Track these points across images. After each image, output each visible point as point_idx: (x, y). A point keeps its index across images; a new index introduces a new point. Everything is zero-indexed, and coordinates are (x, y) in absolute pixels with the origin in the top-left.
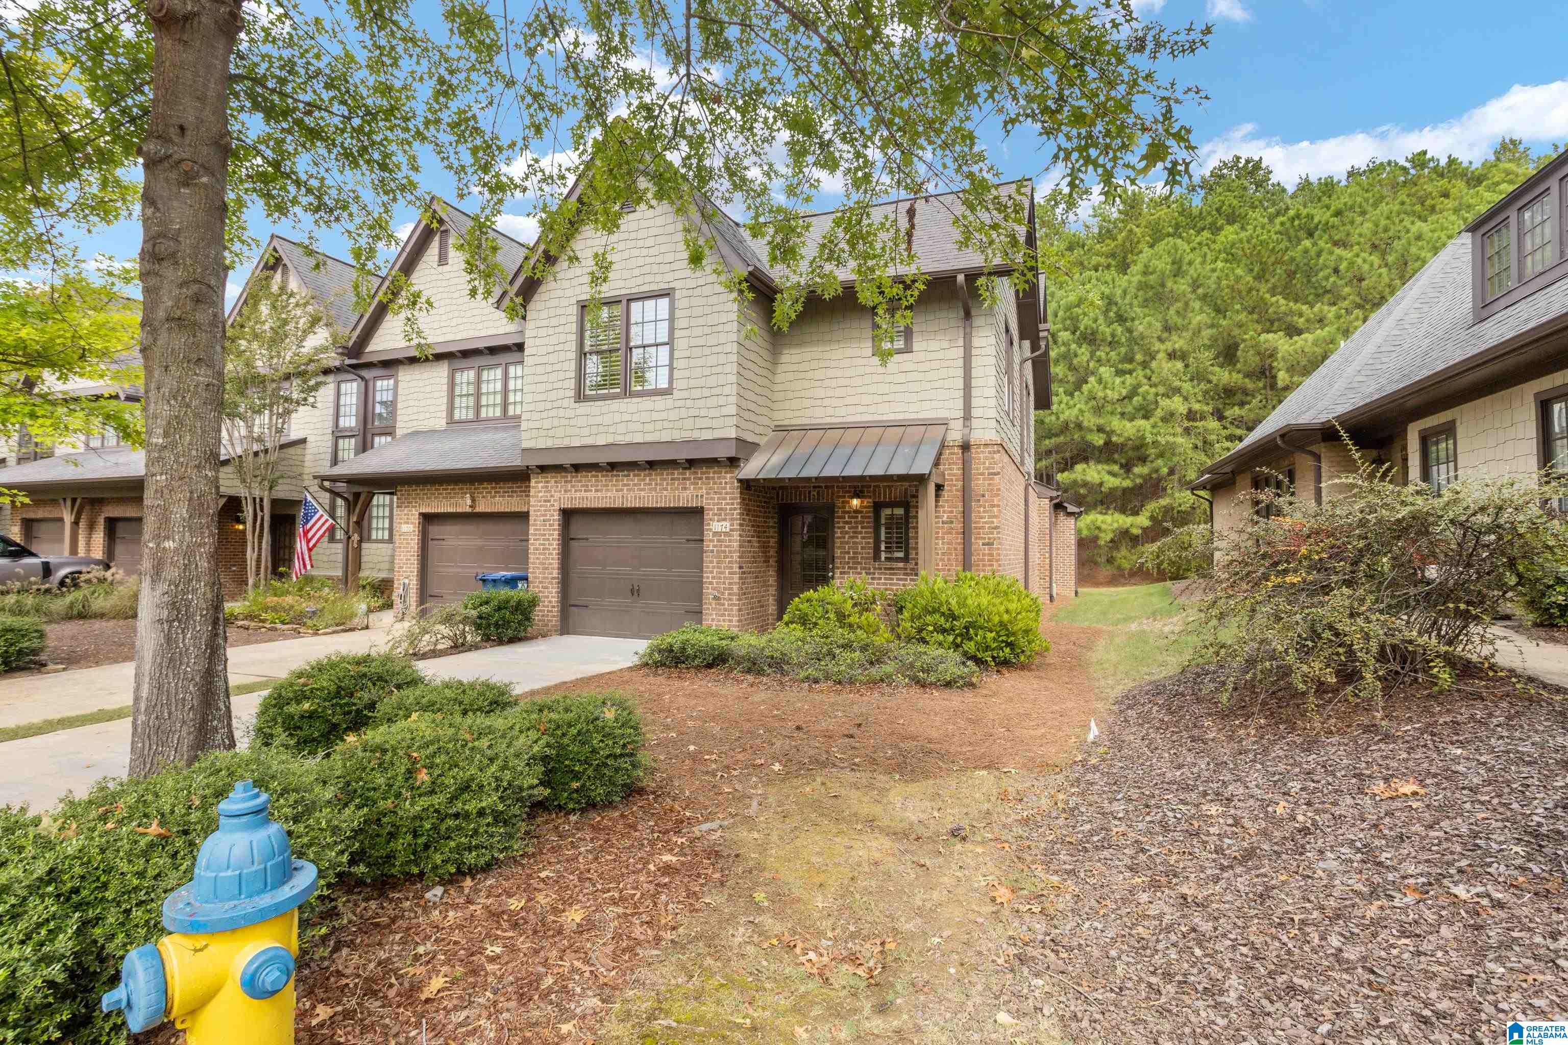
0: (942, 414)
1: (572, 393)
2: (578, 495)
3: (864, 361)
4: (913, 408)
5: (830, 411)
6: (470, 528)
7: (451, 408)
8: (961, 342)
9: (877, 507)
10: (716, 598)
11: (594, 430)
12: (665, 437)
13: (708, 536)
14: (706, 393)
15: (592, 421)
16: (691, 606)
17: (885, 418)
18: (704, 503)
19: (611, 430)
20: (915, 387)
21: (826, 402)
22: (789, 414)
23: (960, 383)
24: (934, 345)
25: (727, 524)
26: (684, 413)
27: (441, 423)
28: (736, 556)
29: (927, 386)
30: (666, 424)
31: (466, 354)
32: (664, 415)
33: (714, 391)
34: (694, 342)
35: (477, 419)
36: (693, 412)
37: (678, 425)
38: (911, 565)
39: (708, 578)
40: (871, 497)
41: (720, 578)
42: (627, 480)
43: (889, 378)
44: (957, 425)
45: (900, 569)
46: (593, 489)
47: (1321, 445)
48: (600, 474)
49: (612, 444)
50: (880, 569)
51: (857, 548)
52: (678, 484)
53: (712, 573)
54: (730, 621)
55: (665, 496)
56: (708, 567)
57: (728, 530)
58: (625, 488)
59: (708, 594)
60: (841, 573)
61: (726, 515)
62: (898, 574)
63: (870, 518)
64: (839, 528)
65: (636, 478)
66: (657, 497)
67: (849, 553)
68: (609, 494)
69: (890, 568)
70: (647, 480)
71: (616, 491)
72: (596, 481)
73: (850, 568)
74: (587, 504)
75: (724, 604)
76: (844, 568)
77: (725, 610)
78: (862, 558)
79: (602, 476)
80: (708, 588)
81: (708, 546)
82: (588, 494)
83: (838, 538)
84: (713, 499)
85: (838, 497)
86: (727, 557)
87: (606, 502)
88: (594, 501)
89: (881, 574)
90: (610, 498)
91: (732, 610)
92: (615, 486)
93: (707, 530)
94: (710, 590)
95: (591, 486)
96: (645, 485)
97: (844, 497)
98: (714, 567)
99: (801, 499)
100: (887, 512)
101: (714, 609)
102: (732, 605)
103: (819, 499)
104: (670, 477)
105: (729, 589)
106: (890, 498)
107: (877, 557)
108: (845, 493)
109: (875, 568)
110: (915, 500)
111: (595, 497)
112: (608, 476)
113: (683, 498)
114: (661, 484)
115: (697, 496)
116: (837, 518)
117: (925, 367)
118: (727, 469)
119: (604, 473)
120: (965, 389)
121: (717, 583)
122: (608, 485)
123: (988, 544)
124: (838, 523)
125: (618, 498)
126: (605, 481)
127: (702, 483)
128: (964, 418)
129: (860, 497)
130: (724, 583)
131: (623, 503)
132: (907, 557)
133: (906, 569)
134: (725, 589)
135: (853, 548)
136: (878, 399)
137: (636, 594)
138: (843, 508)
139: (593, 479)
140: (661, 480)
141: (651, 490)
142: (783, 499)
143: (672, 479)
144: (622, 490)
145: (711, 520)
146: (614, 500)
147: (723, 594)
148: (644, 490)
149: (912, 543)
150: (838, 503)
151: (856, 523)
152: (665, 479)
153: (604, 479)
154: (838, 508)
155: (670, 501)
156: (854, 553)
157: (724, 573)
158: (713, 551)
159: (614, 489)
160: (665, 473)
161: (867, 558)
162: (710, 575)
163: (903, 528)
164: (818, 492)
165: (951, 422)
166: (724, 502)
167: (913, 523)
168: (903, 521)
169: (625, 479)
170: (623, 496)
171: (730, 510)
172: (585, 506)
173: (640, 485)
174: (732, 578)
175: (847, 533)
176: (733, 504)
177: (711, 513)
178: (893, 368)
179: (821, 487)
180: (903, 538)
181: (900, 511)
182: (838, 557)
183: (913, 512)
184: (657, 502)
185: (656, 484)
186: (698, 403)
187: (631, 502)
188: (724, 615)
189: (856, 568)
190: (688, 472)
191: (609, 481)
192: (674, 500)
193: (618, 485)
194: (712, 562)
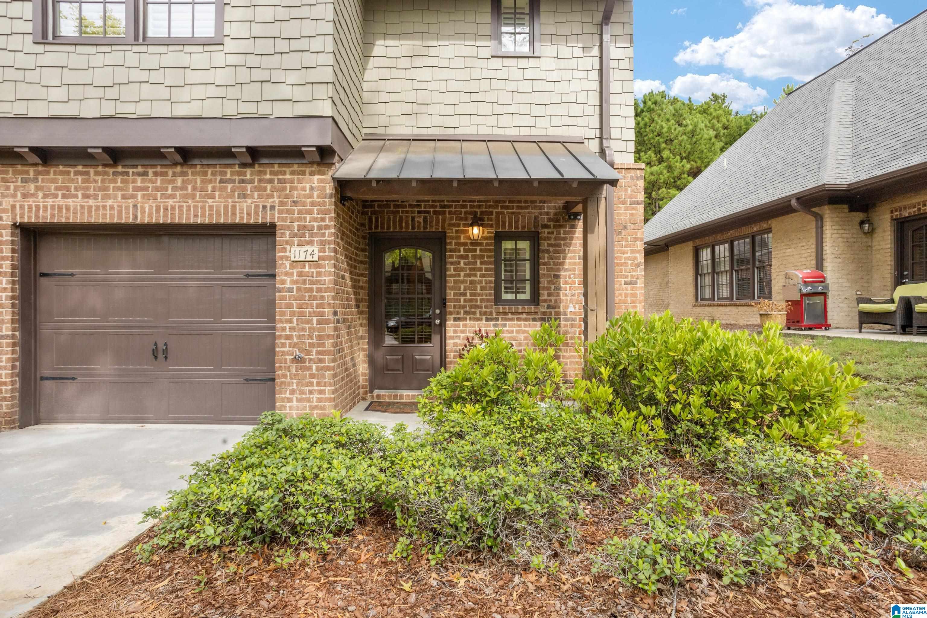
0: (576, 133)
1: (29, 27)
2: (50, 201)
3: (482, 63)
4: (543, 122)
5: (437, 120)
8: (595, 51)
9: (499, 237)
10: (297, 360)
11: (76, 93)
13: (282, 266)
14: (282, 45)
15: (70, 77)
16: (259, 371)
17: (508, 132)
18: (276, 217)
19: (111, 93)
20: (544, 98)
21: (432, 109)
22: (383, 120)
23: (595, 99)
24: (565, 51)
25: (315, 249)
26: (244, 75)
28: (328, 297)
29: (556, 98)
30: (212, 91)
32: (208, 77)
33: (296, 45)
36: (258, 75)
37: (232, 93)
38: (543, 308)
39: (284, 329)
40: (491, 226)
41: (303, 330)
42: (143, 181)
43: (512, 86)
44: (594, 146)
45: (528, 313)
46: (80, 194)
47: (826, 207)
48: (92, 171)
49: (111, 117)
50: (505, 313)
51: (476, 288)
52: (233, 190)
53: (290, 321)
54: (321, 392)
55: (211, 207)
56: (283, 314)
57: (316, 258)
58: (140, 194)
59: (284, 354)
60: (455, 319)
61: (311, 236)
62: (526, 320)
63: (490, 251)
64: (452, 263)
65: (159, 178)
66: (196, 207)
67: (465, 294)
68: (109, 202)
69: (517, 313)
70: (179, 181)
71: (124, 197)
72: (84, 181)
73: (466, 313)
74: (67, 218)
75: (310, 369)
76: (458, 313)
77: (312, 376)
78: (481, 301)
79: (97, 173)
80: (284, 345)
81: (283, 282)
82: (71, 202)
83: (451, 276)
84: (291, 212)
85: (450, 225)
86: (315, 298)
87: (104, 215)
88: (82, 213)
89: (506, 319)
90: (112, 208)
91: (323, 376)
92: (120, 189)
93: (282, 258)
94: (287, 349)
95: (76, 189)
96: (175, 189)
97: (459, 225)
98: (293, 314)
99: (401, 227)
100: (508, 245)
101: (296, 376)
102: (322, 369)
103: (425, 228)
104: (218, 178)
105: (319, 345)
106: (517, 227)
107: (498, 299)
108: (466, 219)
109: (498, 313)
110: (546, 230)
111: (82, 207)
112: (105, 173)
113: (241, 209)
114: (202, 189)
115: (264, 207)
116: (451, 251)
117: (554, 76)
118: (315, 168)
119: (100, 169)
120: (601, 106)
121: (299, 337)
122: (106, 189)
123: (631, 283)
124: (451, 257)
125: (127, 208)
126: (103, 181)
127: (273, 189)
128: (601, 138)
129: (479, 225)
130: (311, 337)
131: (136, 217)
132: (535, 299)
133: (536, 313)
134: (311, 345)
135: (469, 288)
136: (499, 109)
137: (161, 356)
138: (459, 238)
139: (80, 178)
140: (202, 182)
141: (185, 197)
142: (377, 227)
143: (221, 182)
144: (133, 197)
145: (287, 243)
146: (120, 212)
147: (308, 353)
148: (172, 197)
149: (544, 282)
150: (451, 232)
151: (474, 257)
152: (210, 181)
153: (99, 178)
154: (452, 238)
155: (219, 214)
156: (471, 294)
157: (309, 322)
158: (290, 290)
159: (119, 194)
160: (210, 171)
161: (488, 301)
162: (288, 326)
163: (528, 265)
164: (425, 219)
165: (586, 141)
166: (308, 217)
167: (545, 258)
168: (527, 256)
169: (139, 179)
170: (135, 206)
171: (320, 228)
172: (63, 220)
173: (167, 190)
174: (324, 330)
175: (462, 269)
176: (323, 220)
177: (288, 233)
178: (517, 74)
179: (429, 212)
180: (528, 277)
181: (524, 245)
182: (451, 300)
183: (544, 245)
184: (196, 216)
185: (194, 189)
186: (267, 62)
187: (150, 215)
188: (312, 384)
189: (474, 313)
190: (248, 171)
191: (111, 181)
192: (226, 214)
193: (127, 189)
194: (290, 306)
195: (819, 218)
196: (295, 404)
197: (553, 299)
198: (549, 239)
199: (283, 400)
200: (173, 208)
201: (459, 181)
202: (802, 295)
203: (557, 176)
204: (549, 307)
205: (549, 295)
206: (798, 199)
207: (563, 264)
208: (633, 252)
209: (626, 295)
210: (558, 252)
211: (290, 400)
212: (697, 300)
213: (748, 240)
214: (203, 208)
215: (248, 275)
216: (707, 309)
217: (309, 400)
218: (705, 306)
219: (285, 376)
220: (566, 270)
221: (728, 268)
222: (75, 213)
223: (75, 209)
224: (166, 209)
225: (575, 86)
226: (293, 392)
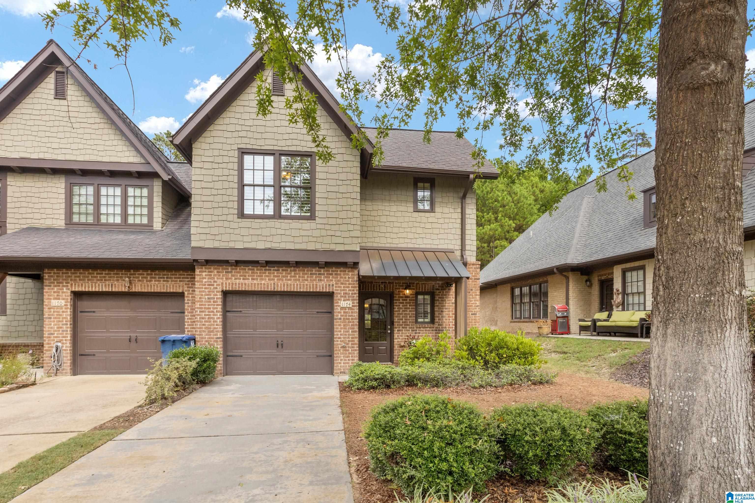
0: (451, 247)
1: (236, 211)
2: (238, 281)
3: (410, 214)
4: (436, 242)
5: (389, 240)
6: (123, 303)
7: (69, 213)
8: (459, 210)
9: (417, 294)
10: (343, 347)
11: (255, 238)
12: (311, 247)
13: (337, 310)
14: (339, 221)
15: (252, 232)
16: (321, 352)
17: (421, 247)
18: (334, 289)
19: (269, 239)
20: (437, 231)
21: (387, 235)
23: (459, 231)
24: (446, 210)
25: (350, 302)
26: (324, 233)
27: (61, 223)
28: (356, 321)
29: (443, 231)
30: (311, 239)
31: (85, 173)
32: (309, 233)
33: (345, 221)
34: (329, 189)
35: (97, 223)
36: (330, 233)
37: (320, 240)
38: (436, 325)
39: (338, 335)
40: (414, 289)
41: (346, 335)
42: (277, 273)
43: (422, 225)
44: (458, 253)
45: (430, 328)
46: (250, 278)
47: (570, 273)
48: (255, 269)
49: (270, 249)
50: (420, 328)
51: (407, 317)
52: (316, 277)
53: (340, 331)
54: (353, 360)
55: (307, 285)
56: (337, 328)
57: (351, 306)
58: (276, 278)
59: (338, 344)
60: (398, 331)
61: (349, 297)
62: (429, 330)
63: (413, 300)
64: (396, 306)
65: (284, 272)
66: (300, 285)
67: (402, 319)
68: (263, 282)
69: (425, 327)
70: (293, 274)
71: (269, 280)
72: (252, 273)
73: (403, 328)
74: (245, 288)
75: (348, 350)
76: (399, 328)
77: (350, 353)
78: (410, 322)
79: (257, 270)
80: (338, 341)
81: (337, 316)
82: (246, 281)
83: (396, 311)
84: (341, 287)
85: (396, 289)
86: (350, 322)
87: (261, 287)
88: (251, 286)
89: (420, 330)
90: (264, 284)
91: (354, 353)
92: (268, 276)
93: (337, 306)
94: (339, 342)
95: (248, 276)
96: (291, 277)
97: (399, 289)
98: (341, 328)
99: (374, 289)
100: (420, 297)
101: (342, 353)
102: (354, 350)
103: (385, 290)
104: (310, 273)
105: (352, 341)
106: (425, 290)
107: (416, 322)
108: (403, 286)
109: (417, 328)
110: (438, 291)
111: (252, 284)
112: (262, 270)
113: (320, 286)
114: (303, 277)
115: (329, 285)
116: (396, 300)
117: (441, 221)
118: (350, 269)
119: (259, 268)
120: (462, 235)
121: (344, 338)
122: (262, 276)
123: (474, 314)
124: (396, 303)
125: (271, 284)
126: (260, 273)
127: (333, 277)
128: (462, 250)
129: (409, 289)
130: (349, 338)
131: (275, 288)
132: (433, 321)
133: (433, 327)
134: (349, 341)
135: (404, 317)
136: (416, 236)
137: (280, 346)
138: (400, 294)
139: (250, 272)
140: (303, 274)
141: (296, 280)
142: (363, 289)
143: (311, 274)
144: (274, 280)
145: (339, 300)
146: (268, 286)
147: (348, 344)
148: (290, 280)
149: (436, 314)
150: (396, 292)
151: (406, 303)
152: (306, 274)
153: (259, 272)
154: (397, 294)
155: (310, 288)
156: (405, 319)
157: (348, 332)
158: (340, 319)
159: (267, 278)
160: (306, 270)
161: (413, 322)
162: (339, 333)
163: (429, 306)
164: (385, 286)
165: (455, 251)
166: (347, 289)
167: (437, 303)
168: (429, 302)
169: (276, 272)
170: (274, 284)
171: (352, 294)
172: (244, 289)
173: (287, 277)
174: (354, 335)
175: (401, 308)
176: (353, 290)
177: (339, 296)
178: (424, 220)
179: (386, 283)
180: (429, 311)
181: (428, 297)
182: (396, 322)
183: (437, 298)
184: (300, 288)
185: (299, 277)
186: (334, 228)
187: (281, 287)
188: (349, 357)
189: (406, 328)
190: (322, 270)
191: (263, 273)
192: (313, 287)
193: (271, 276)
194: (340, 325)
195: (567, 278)
196: (342, 364)
197: (441, 321)
198: (439, 295)
199: (337, 363)
200: (291, 285)
201: (409, 277)
202: (558, 317)
203: (447, 276)
204: (439, 325)
205: (439, 320)
206: (557, 269)
207: (445, 306)
208: (475, 301)
209: (472, 320)
210: (443, 301)
211: (340, 363)
212: (512, 319)
213: (538, 286)
214: (304, 285)
215: (318, 312)
216: (517, 324)
217: (348, 363)
218: (516, 322)
219: (338, 353)
220: (446, 309)
221: (528, 301)
222: (248, 286)
223: (249, 284)
224: (287, 285)
225: (451, 226)
226: (341, 360)
